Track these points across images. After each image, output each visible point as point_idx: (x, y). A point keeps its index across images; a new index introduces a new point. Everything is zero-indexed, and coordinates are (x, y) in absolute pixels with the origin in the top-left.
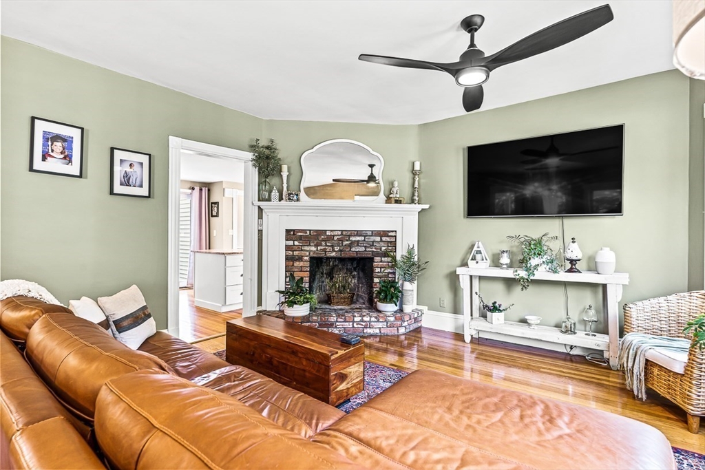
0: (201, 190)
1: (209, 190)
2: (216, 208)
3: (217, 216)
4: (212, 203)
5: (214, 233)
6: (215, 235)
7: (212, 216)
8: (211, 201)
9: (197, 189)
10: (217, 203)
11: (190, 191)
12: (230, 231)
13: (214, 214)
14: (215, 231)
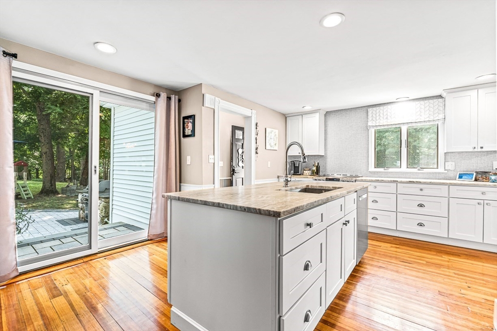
0: (169, 98)
1: (179, 101)
2: (190, 125)
3: (193, 135)
4: (184, 118)
5: (188, 160)
6: (188, 163)
7: (185, 136)
8: (184, 114)
9: (164, 95)
10: (192, 117)
11: (153, 99)
12: (212, 157)
13: (188, 132)
14: (189, 158)
